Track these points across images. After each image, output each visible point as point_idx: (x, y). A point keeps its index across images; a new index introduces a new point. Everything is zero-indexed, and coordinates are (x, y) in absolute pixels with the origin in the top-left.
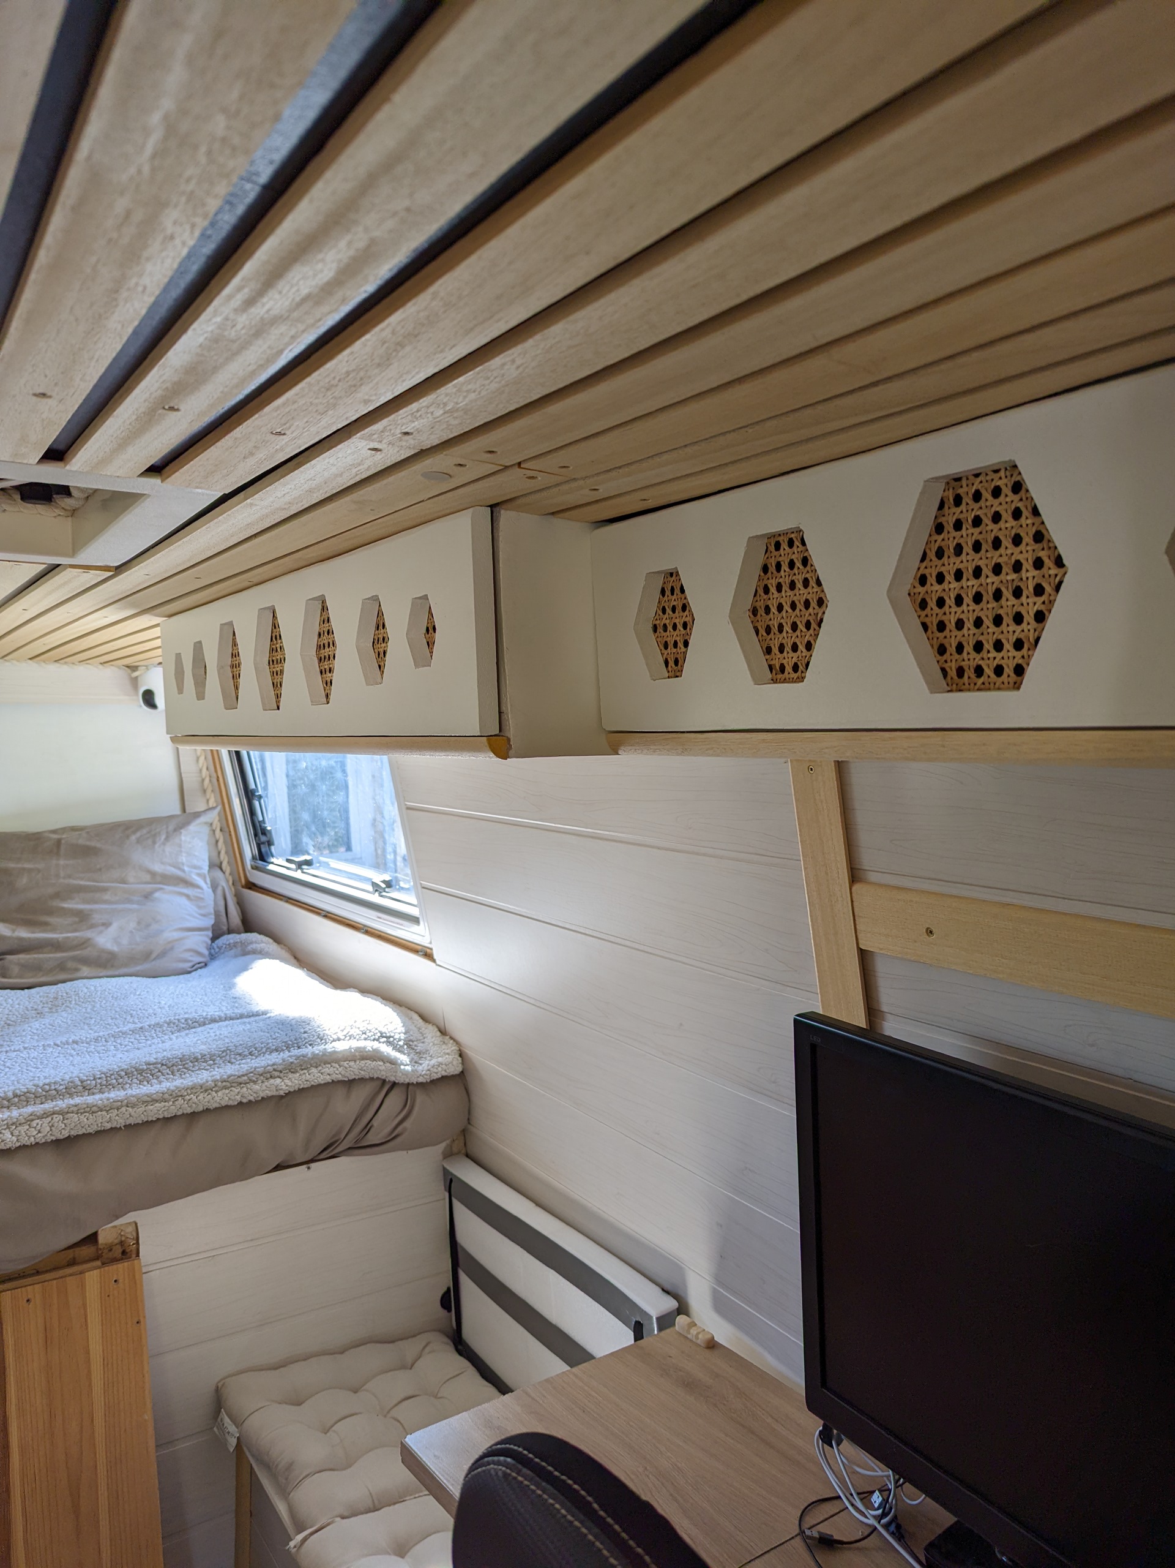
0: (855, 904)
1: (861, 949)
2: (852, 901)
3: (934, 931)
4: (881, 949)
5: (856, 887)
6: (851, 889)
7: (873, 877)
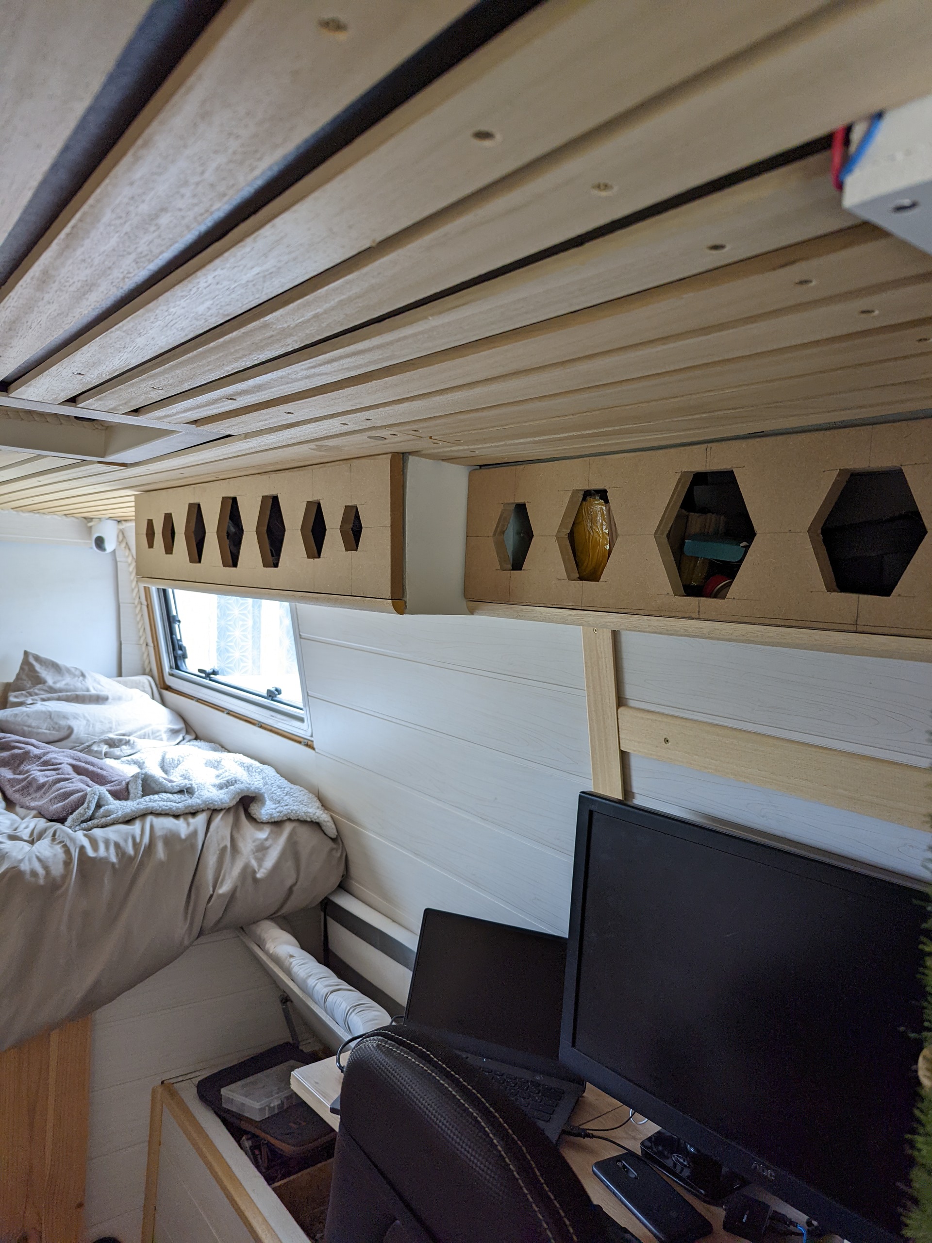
0: (619, 720)
1: (622, 751)
2: (618, 719)
3: (669, 739)
4: (634, 751)
5: (621, 710)
6: (617, 711)
7: (632, 703)
